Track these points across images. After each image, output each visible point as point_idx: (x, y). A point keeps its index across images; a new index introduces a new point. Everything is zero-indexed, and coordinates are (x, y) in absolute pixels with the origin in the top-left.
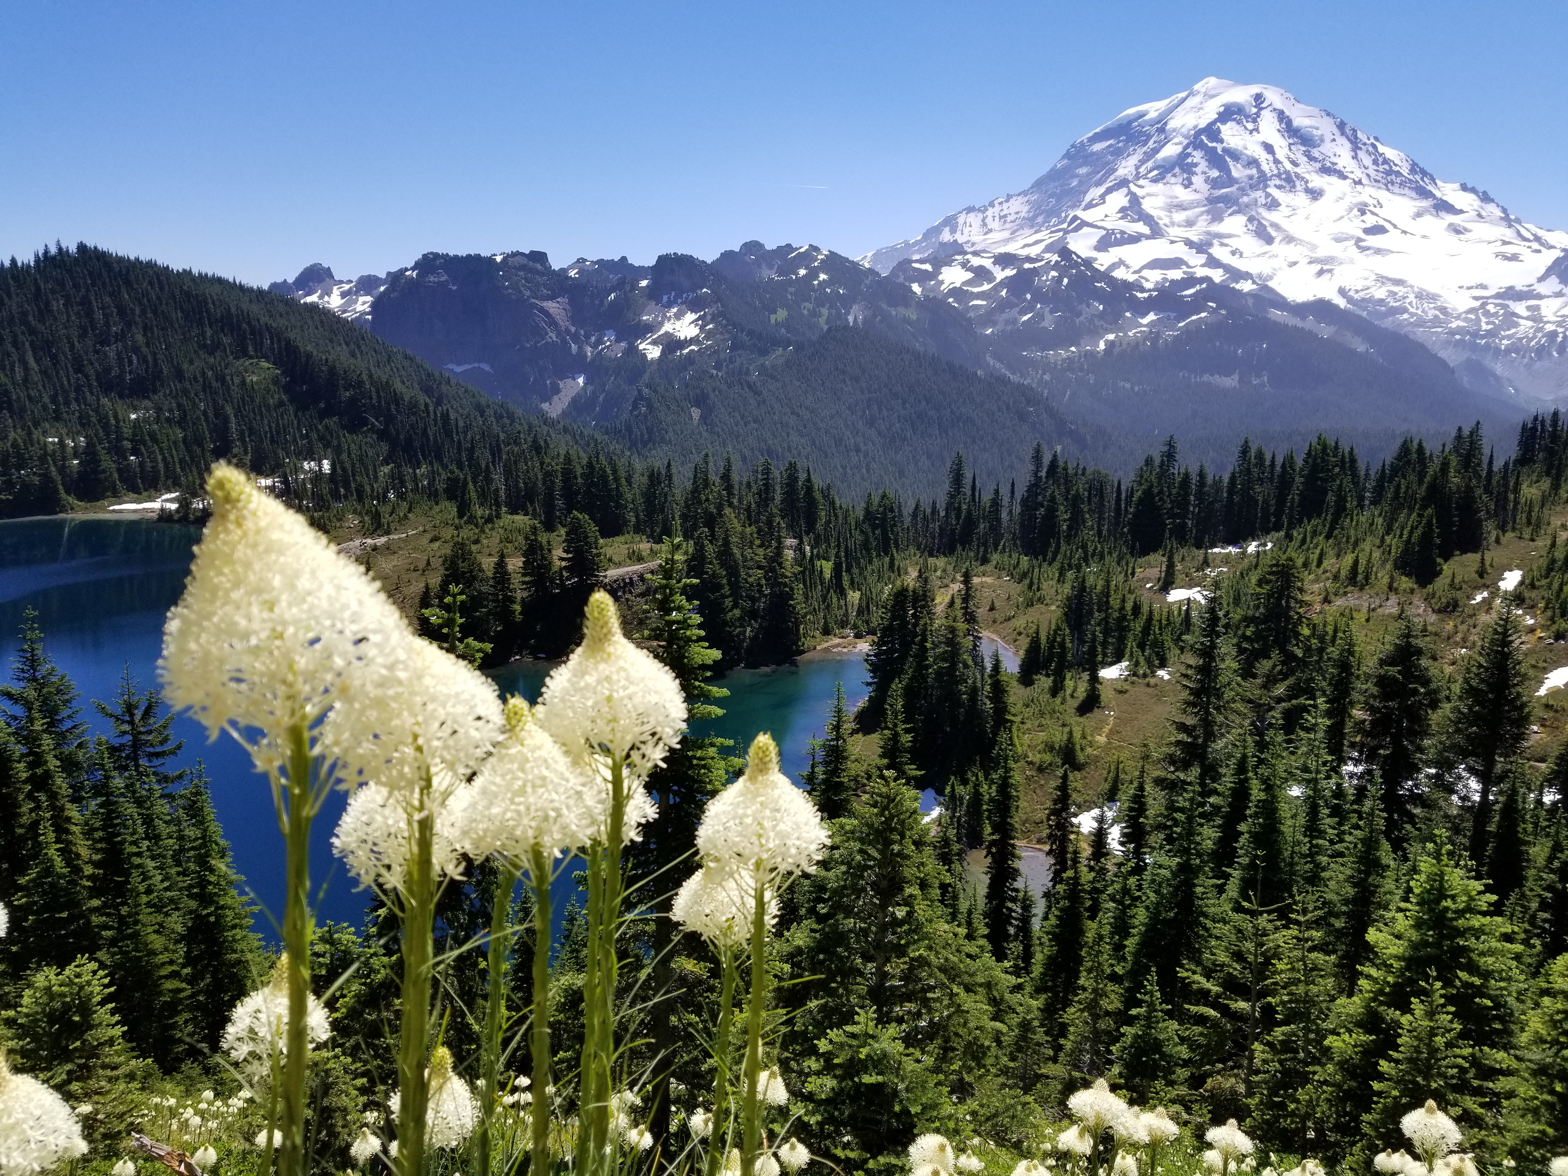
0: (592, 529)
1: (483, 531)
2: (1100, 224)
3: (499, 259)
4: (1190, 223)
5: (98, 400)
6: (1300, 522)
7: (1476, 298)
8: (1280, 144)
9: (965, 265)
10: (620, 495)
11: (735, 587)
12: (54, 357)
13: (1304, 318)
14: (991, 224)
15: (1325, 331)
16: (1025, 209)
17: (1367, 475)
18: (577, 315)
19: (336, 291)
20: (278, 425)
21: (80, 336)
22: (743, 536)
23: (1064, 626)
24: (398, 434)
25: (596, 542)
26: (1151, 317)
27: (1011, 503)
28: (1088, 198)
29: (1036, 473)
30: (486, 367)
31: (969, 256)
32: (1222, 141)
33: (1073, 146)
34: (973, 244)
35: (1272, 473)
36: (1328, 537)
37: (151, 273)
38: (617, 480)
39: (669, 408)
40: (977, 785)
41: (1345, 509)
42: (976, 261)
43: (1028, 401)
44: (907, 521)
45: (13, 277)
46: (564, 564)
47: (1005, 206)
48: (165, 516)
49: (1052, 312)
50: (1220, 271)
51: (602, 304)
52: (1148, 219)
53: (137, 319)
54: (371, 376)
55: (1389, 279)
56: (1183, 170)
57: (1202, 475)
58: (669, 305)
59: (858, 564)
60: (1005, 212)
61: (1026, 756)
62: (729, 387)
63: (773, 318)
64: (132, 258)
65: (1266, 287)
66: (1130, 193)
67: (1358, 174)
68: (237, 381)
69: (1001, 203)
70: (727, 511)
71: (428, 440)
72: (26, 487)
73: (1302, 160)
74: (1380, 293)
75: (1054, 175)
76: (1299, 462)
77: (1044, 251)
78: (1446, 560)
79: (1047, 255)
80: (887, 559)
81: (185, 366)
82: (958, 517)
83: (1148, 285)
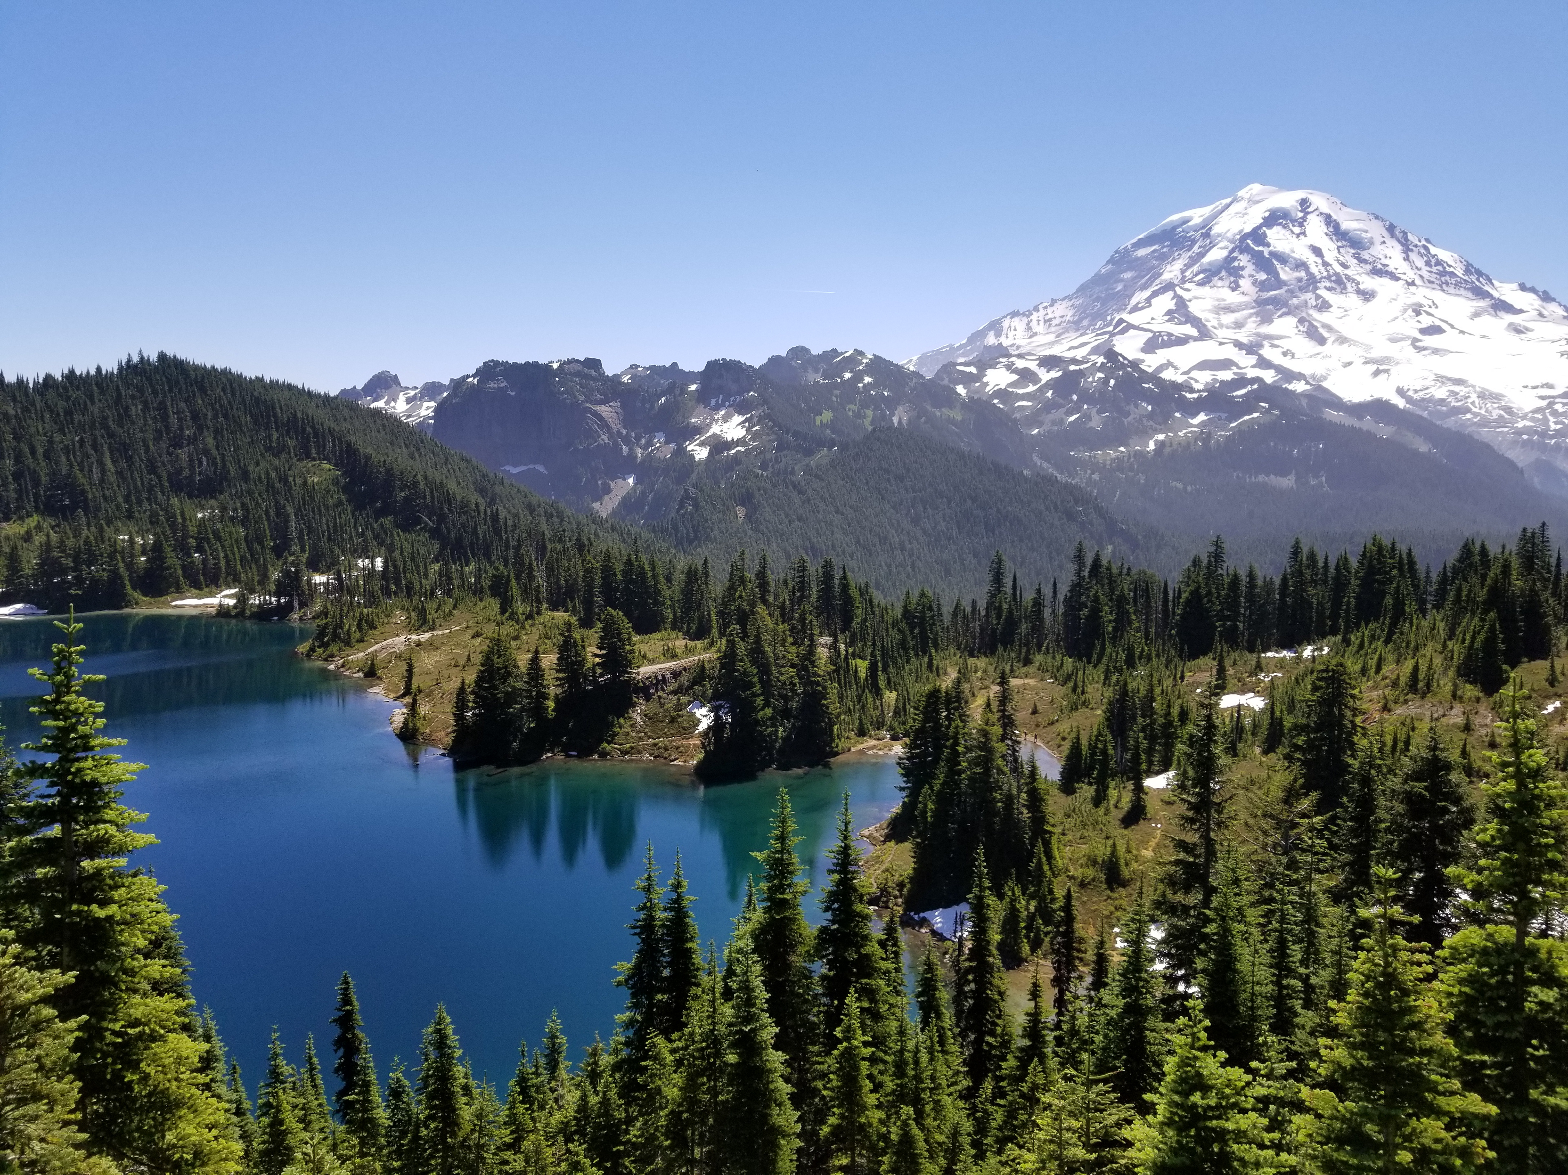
0: (625, 625)
1: (523, 627)
2: (1146, 326)
3: (555, 366)
4: (1239, 325)
5: (168, 499)
6: (1358, 626)
7: (1542, 398)
8: (1329, 248)
9: (1009, 367)
10: (658, 592)
11: (766, 685)
12: (129, 460)
13: (1361, 418)
14: (1036, 328)
15: (1384, 431)
16: (1070, 313)
17: (1428, 577)
18: (629, 418)
19: (402, 398)
20: (335, 524)
21: (154, 439)
22: (775, 634)
23: (1106, 732)
24: (449, 533)
25: (629, 639)
26: (1202, 417)
27: (1053, 604)
28: (1134, 301)
29: (1078, 573)
30: (541, 468)
31: (1013, 359)
32: (1268, 245)
33: (1116, 252)
34: (1018, 347)
35: (1326, 576)
36: (1387, 642)
37: (224, 380)
38: (654, 576)
39: (714, 506)
40: (1013, 900)
41: (1403, 612)
42: (1020, 364)
43: (1076, 502)
44: (947, 619)
45: (97, 384)
46: (597, 660)
47: (1049, 310)
48: (223, 612)
49: (1099, 412)
50: (1272, 372)
51: (652, 407)
52: (1195, 321)
53: (210, 424)
54: (426, 477)
55: (1449, 379)
56: (1230, 274)
57: (1251, 576)
58: (717, 408)
59: (895, 663)
60: (1050, 316)
61: (1067, 870)
62: (774, 486)
63: (818, 420)
64: (209, 366)
65: (1320, 387)
66: (1176, 296)
67: (1411, 275)
68: (299, 481)
69: (1046, 308)
70: (761, 609)
71: (478, 538)
72: (95, 582)
73: (1353, 262)
74: (1440, 393)
75: (1099, 280)
76: (1354, 563)
77: (1090, 354)
78: (1513, 667)
79: (1093, 358)
80: (926, 659)
81: (251, 468)
82: (999, 617)
83: (1197, 386)
